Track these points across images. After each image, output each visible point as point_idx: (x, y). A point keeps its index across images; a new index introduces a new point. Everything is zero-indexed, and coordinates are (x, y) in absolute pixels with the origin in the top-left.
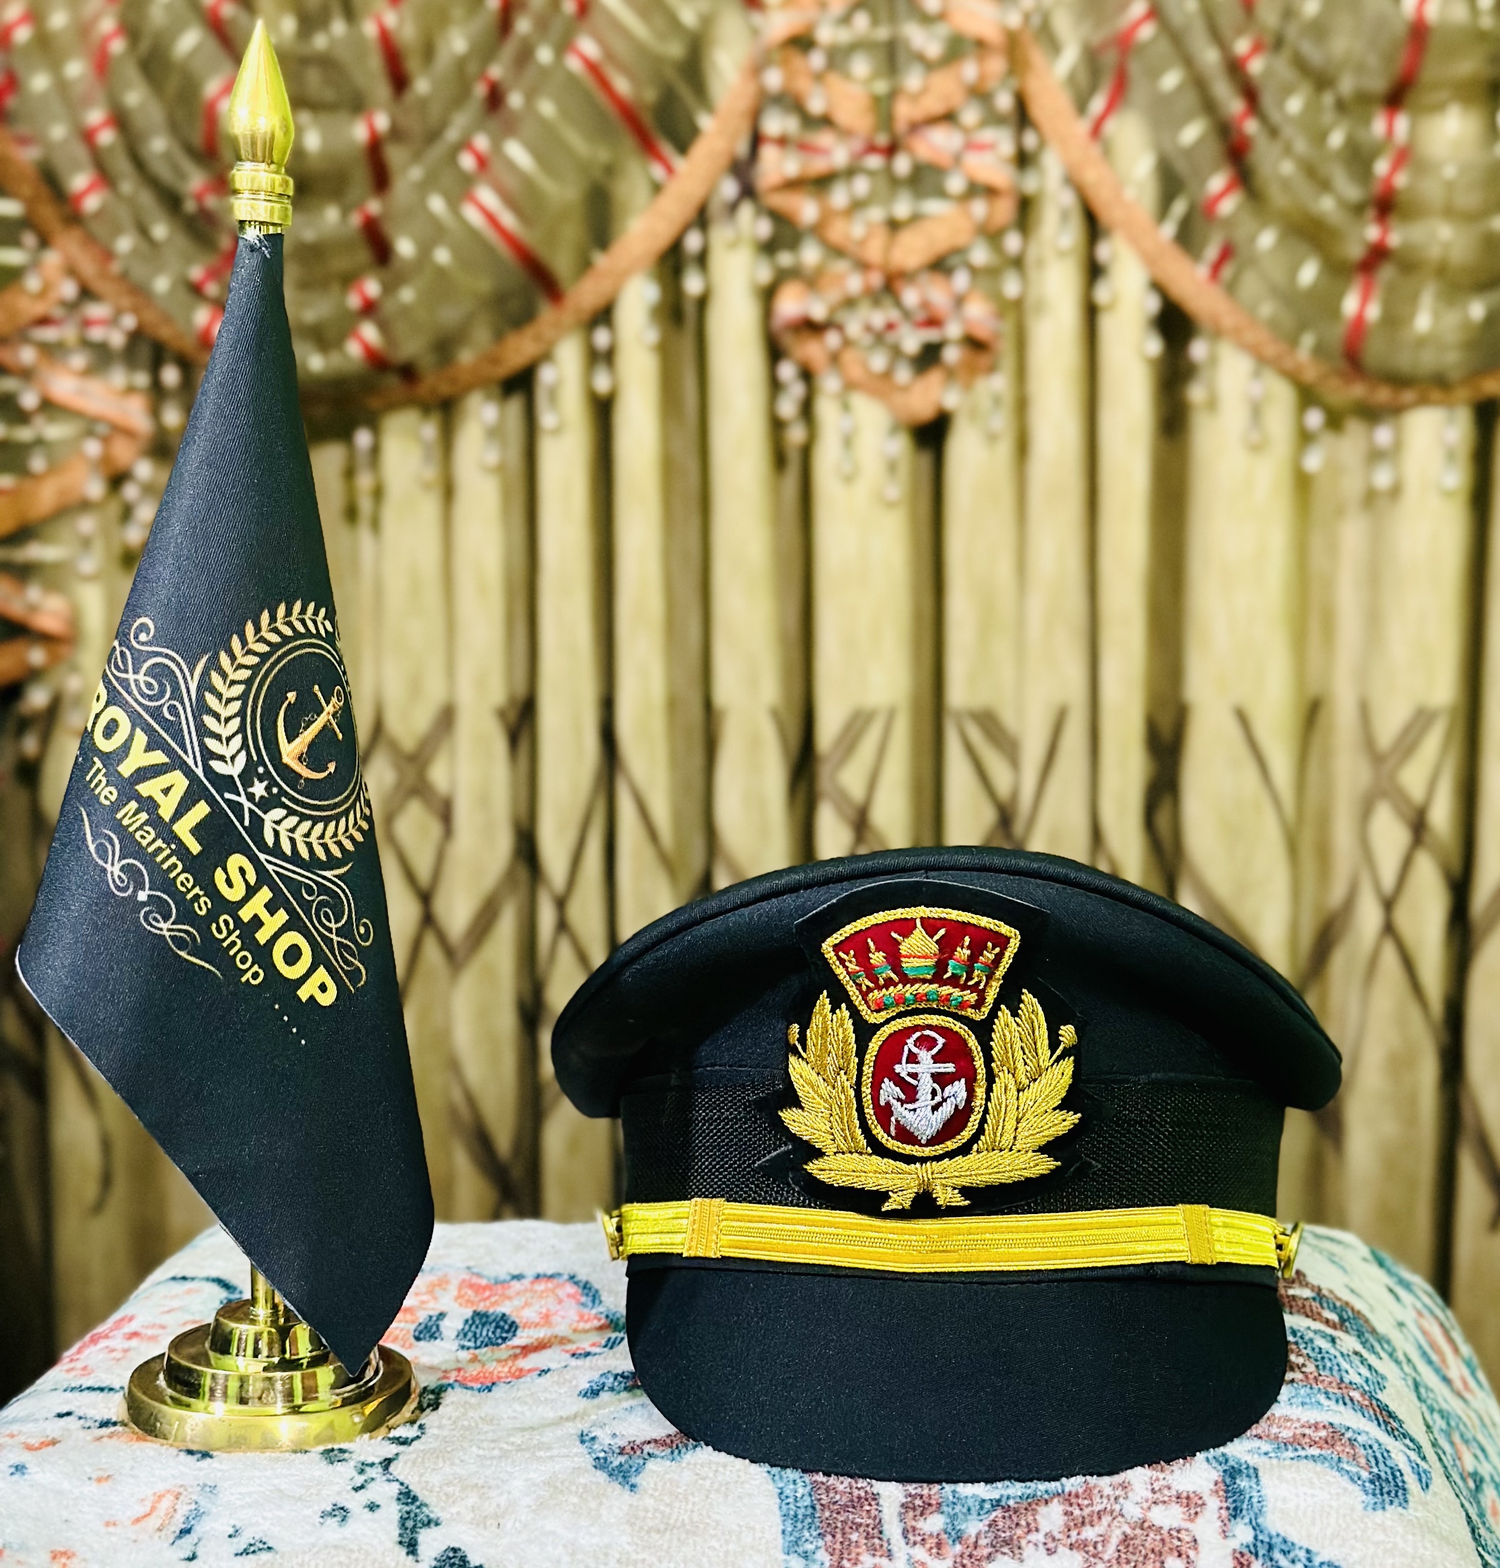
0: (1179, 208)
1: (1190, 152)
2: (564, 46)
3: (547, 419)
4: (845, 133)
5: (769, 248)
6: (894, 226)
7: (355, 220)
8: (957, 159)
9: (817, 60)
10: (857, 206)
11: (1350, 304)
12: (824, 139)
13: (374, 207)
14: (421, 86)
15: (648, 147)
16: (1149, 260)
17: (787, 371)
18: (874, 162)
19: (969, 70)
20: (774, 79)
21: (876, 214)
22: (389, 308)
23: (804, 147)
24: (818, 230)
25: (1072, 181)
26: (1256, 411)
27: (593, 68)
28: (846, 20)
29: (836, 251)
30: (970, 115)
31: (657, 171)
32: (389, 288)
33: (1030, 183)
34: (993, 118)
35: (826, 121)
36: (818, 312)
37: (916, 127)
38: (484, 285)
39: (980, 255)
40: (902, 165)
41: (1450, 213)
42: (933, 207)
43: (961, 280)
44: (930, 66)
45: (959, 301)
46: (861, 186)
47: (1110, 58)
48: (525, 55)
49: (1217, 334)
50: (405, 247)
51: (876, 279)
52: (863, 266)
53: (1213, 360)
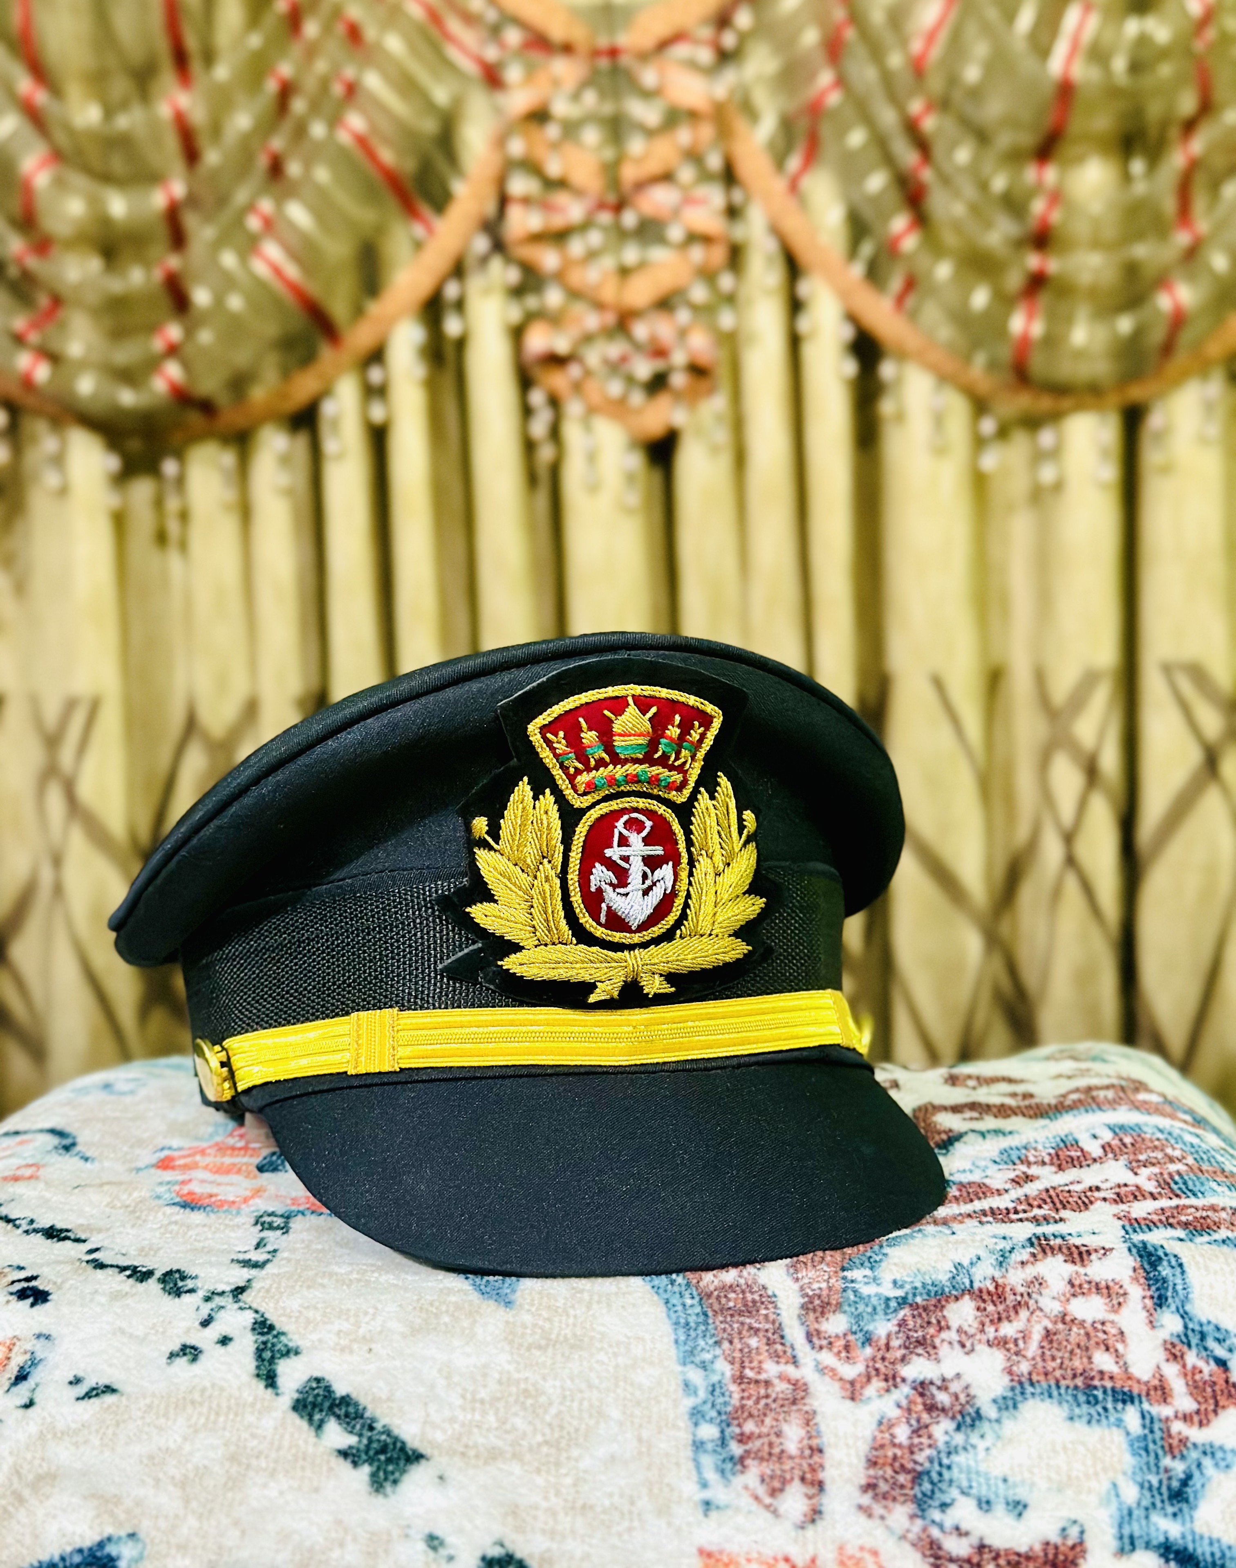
0: (867, 249)
1: (875, 200)
2: (335, 121)
3: (330, 446)
4: (578, 193)
5: (518, 292)
6: (624, 272)
7: (158, 275)
8: (676, 213)
9: (552, 131)
10: (592, 255)
11: (1017, 323)
12: (562, 198)
13: (174, 262)
14: (212, 157)
15: (409, 209)
16: (843, 294)
17: (537, 397)
18: (605, 218)
19: (684, 136)
20: (517, 147)
21: (608, 263)
22: (189, 350)
23: (546, 206)
24: (559, 277)
25: (776, 231)
26: (939, 420)
27: (362, 141)
28: (576, 96)
29: (574, 294)
30: (686, 174)
31: (418, 230)
32: (189, 332)
33: (739, 232)
34: (705, 176)
35: (560, 184)
36: (562, 345)
37: (641, 185)
38: (271, 329)
39: (699, 293)
40: (629, 219)
41: (1096, 244)
42: (658, 254)
43: (683, 316)
44: (650, 133)
45: (683, 333)
46: (595, 238)
47: (803, 125)
48: (300, 131)
49: (902, 356)
50: (201, 297)
51: (610, 318)
52: (599, 306)
53: (899, 381)
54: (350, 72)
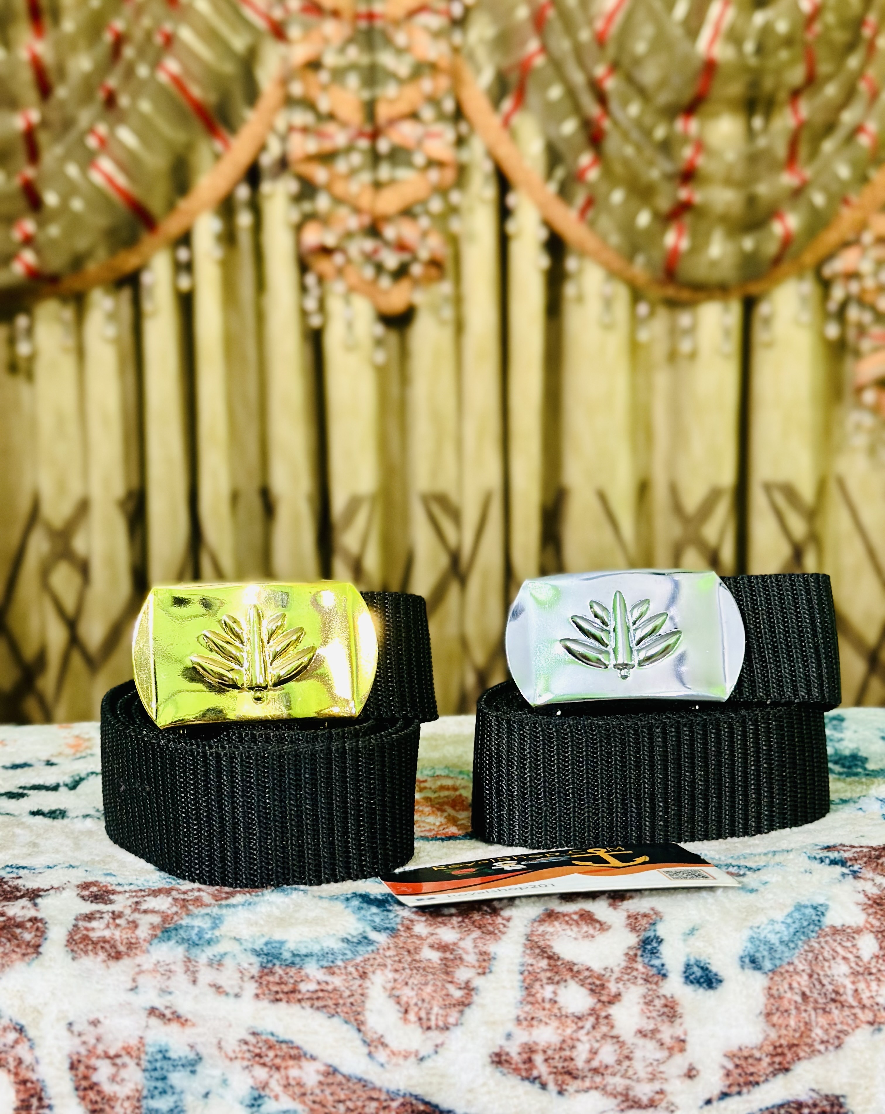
1: (568, 140)
2: (156, 64)
3: (148, 306)
4: (344, 125)
5: (298, 199)
6: (378, 185)
7: (17, 182)
8: (420, 143)
9: (324, 76)
10: (353, 172)
11: (671, 239)
12: (331, 128)
13: (30, 172)
14: (61, 93)
15: (213, 131)
16: (541, 206)
17: (311, 280)
18: (363, 143)
19: (427, 85)
20: (296, 88)
21: (366, 178)
22: (42, 240)
23: (320, 135)
24: (328, 187)
25: (491, 155)
26: (608, 303)
27: (176, 81)
28: (342, 50)
29: (338, 201)
30: (427, 113)
31: (218, 146)
32: (41, 227)
33: (465, 157)
34: (441, 117)
35: (331, 117)
36: (330, 240)
37: (392, 122)
39: (436, 205)
40: (383, 145)
41: (728, 182)
42: (403, 174)
43: (424, 222)
44: (401, 82)
45: (424, 236)
46: (356, 159)
47: (514, 77)
48: (130, 72)
49: (582, 254)
50: (51, 198)
51: (366, 220)
52: (357, 210)
53: (580, 271)
54: (168, 27)
